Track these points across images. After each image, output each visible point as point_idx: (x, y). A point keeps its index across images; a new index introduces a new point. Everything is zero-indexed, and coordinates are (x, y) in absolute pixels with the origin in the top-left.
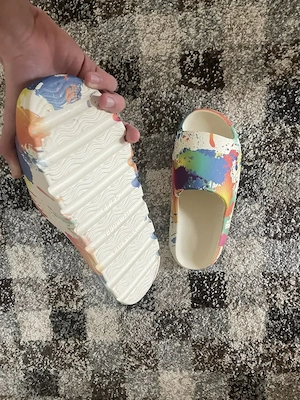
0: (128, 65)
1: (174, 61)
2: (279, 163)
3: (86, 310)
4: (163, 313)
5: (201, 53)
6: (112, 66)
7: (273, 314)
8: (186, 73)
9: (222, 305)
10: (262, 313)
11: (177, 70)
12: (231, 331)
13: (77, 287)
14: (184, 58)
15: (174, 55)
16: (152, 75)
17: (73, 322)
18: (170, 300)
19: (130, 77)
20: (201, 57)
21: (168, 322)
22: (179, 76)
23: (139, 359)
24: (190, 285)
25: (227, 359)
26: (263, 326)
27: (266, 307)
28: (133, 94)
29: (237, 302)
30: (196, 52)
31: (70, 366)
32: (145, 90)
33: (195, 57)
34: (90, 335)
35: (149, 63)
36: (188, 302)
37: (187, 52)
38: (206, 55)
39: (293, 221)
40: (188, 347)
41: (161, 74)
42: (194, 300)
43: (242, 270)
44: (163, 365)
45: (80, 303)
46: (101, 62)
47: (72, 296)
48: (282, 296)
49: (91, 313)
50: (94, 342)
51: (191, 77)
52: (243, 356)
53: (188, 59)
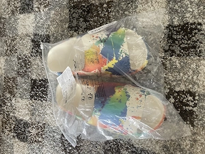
0: (194, 47)
1: (191, 86)
2: (104, 148)
3: (33, 13)
4: (30, 62)
5: (195, 109)
6: (195, 33)
7: (26, 125)
8: (178, 95)
9: (32, 97)
10: (27, 118)
11: (183, 88)
12: (20, 100)
13: (45, 7)
14: (192, 94)
15: (196, 86)
16: (182, 67)
17: (28, 5)
18: (36, 67)
19: (183, 49)
20: (191, 108)
21: (25, 64)
22: (177, 89)
23: (10, 46)
24: (42, 80)
25: (8, 95)
26: (21, 118)
27: (29, 121)
28: (169, 49)
29: (33, 106)
30: (195, 105)
31: (9, 4)
32: (170, 60)
33: (191, 104)
34: (22, 16)
35: (194, 66)
36: (34, 77)
37: (197, 98)
38: (192, 112)
39: (70, 148)
40: (14, 74)
41: (181, 74)
42: (35, 81)
43: (47, 112)
44: (7, 59)
45: (37, 9)
46: (200, 24)
47: (41, 4)
48: (34, 131)
49: (32, 16)
50: (18, 19)
51: (175, 98)
52: (9, 104)
53: (190, 98)
